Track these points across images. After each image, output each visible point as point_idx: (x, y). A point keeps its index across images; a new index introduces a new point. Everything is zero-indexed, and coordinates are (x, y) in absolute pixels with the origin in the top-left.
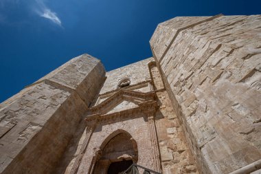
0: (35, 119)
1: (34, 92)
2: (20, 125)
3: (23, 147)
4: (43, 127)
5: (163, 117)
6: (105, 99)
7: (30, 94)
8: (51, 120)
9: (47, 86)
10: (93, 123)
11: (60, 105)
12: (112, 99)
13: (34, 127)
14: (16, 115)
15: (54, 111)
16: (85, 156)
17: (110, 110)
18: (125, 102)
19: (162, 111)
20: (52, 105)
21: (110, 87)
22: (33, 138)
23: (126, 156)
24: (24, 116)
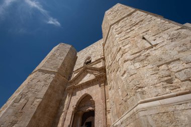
0: (37, 95)
2: (30, 100)
4: (43, 99)
10: (71, 91)
11: (50, 84)
13: (38, 100)
14: (27, 95)
15: (47, 88)
16: (69, 111)
17: (80, 81)
20: (45, 85)
22: (38, 106)
24: (31, 94)
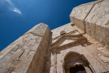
0: (32, 48)
1: (27, 37)
3: (31, 61)
4: (36, 52)
5: (92, 44)
6: (57, 40)
7: (26, 38)
8: (38, 49)
9: (32, 35)
11: (39, 42)
12: (60, 40)
13: (33, 52)
15: (38, 45)
16: (57, 65)
17: (61, 44)
18: (67, 40)
19: (90, 41)
20: (37, 42)
21: (56, 35)
23: (78, 64)
24: (27, 47)
